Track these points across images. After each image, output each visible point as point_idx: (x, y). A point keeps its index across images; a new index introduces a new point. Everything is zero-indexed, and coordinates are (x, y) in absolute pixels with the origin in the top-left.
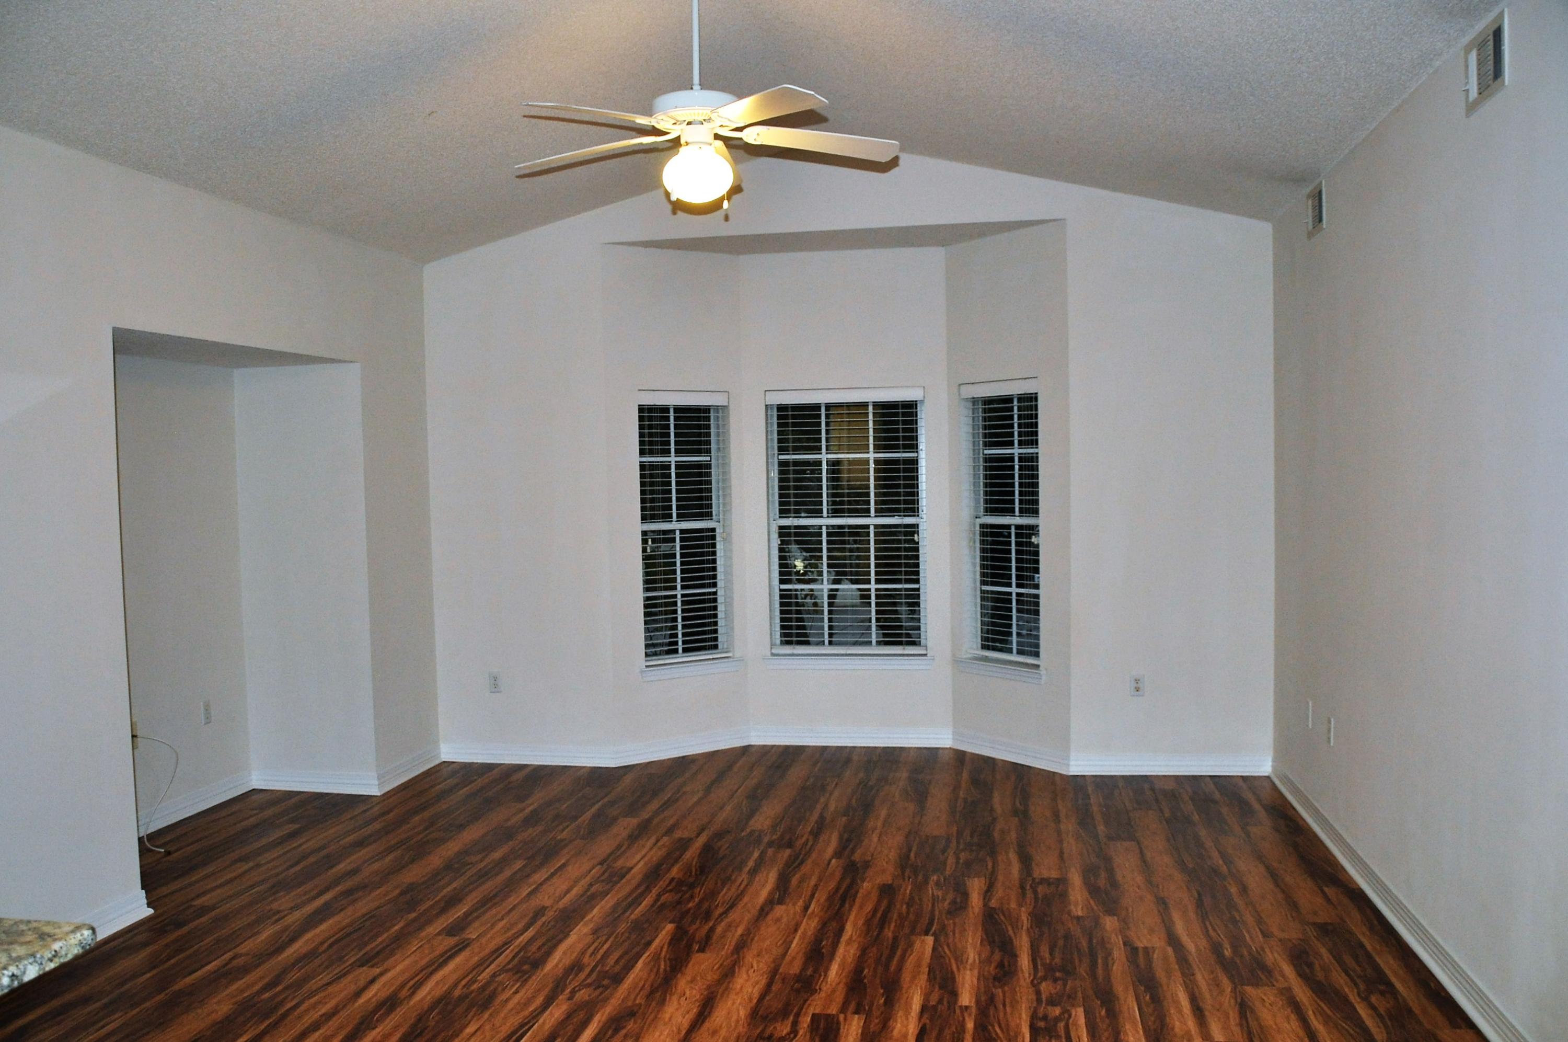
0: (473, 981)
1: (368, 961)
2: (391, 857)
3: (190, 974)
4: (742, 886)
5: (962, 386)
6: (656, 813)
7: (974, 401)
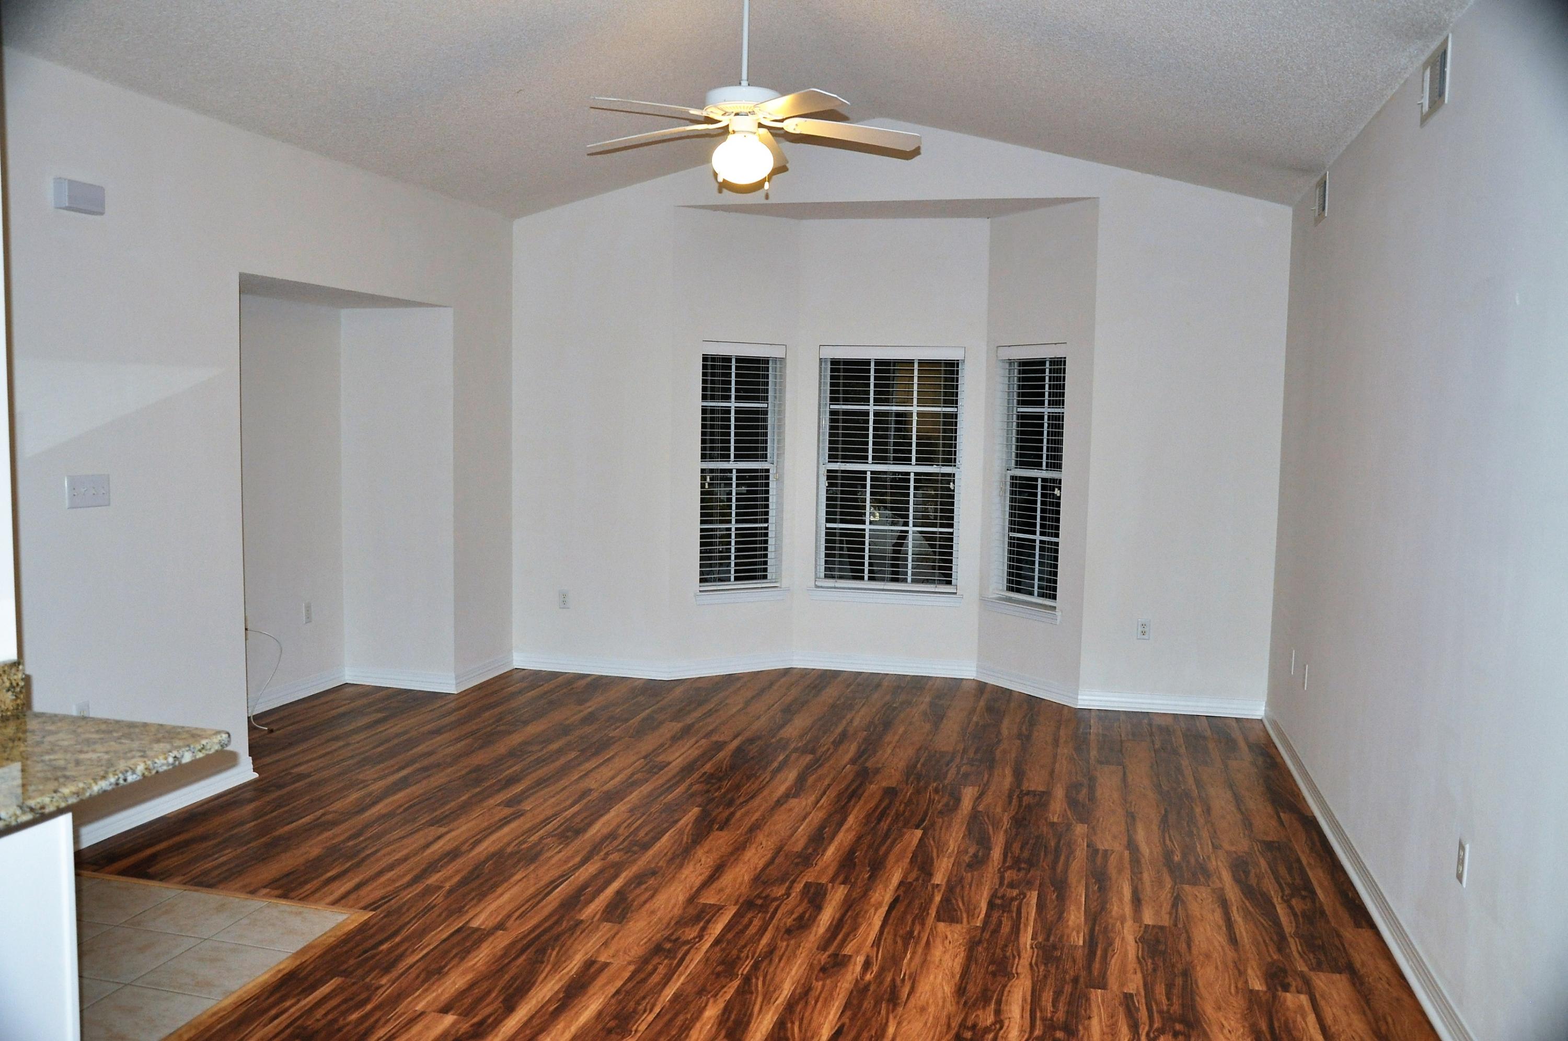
0: (524, 842)
1: (437, 822)
2: (463, 743)
3: (288, 824)
4: (764, 782)
5: (999, 348)
6: (700, 719)
7: (1011, 362)
